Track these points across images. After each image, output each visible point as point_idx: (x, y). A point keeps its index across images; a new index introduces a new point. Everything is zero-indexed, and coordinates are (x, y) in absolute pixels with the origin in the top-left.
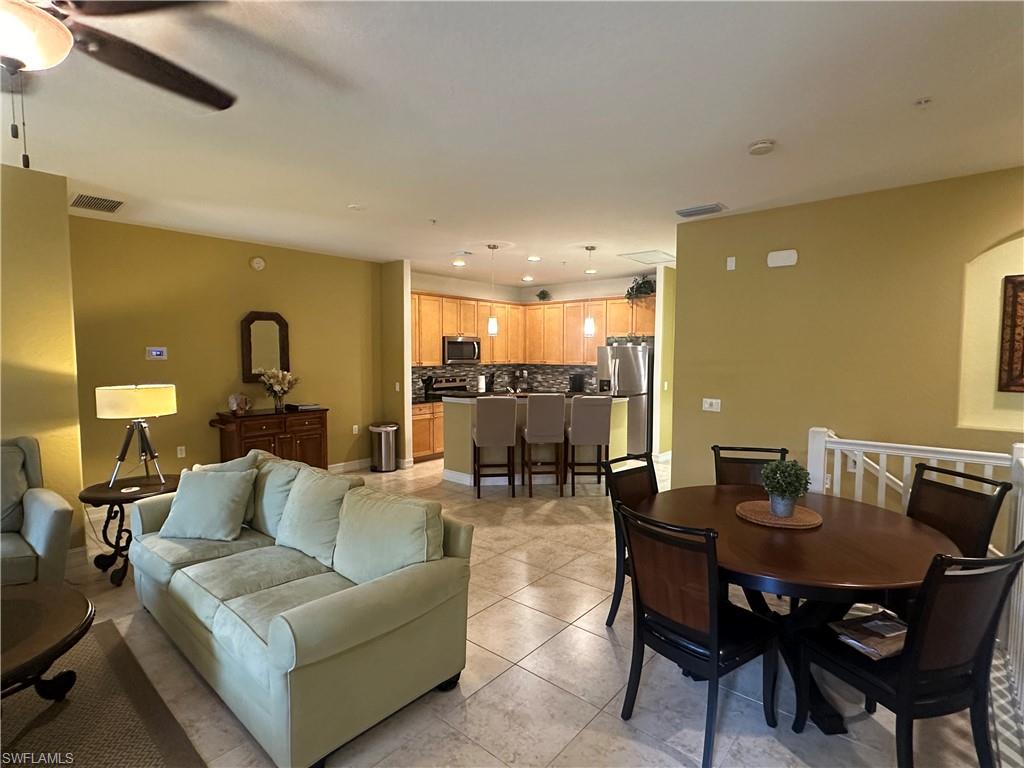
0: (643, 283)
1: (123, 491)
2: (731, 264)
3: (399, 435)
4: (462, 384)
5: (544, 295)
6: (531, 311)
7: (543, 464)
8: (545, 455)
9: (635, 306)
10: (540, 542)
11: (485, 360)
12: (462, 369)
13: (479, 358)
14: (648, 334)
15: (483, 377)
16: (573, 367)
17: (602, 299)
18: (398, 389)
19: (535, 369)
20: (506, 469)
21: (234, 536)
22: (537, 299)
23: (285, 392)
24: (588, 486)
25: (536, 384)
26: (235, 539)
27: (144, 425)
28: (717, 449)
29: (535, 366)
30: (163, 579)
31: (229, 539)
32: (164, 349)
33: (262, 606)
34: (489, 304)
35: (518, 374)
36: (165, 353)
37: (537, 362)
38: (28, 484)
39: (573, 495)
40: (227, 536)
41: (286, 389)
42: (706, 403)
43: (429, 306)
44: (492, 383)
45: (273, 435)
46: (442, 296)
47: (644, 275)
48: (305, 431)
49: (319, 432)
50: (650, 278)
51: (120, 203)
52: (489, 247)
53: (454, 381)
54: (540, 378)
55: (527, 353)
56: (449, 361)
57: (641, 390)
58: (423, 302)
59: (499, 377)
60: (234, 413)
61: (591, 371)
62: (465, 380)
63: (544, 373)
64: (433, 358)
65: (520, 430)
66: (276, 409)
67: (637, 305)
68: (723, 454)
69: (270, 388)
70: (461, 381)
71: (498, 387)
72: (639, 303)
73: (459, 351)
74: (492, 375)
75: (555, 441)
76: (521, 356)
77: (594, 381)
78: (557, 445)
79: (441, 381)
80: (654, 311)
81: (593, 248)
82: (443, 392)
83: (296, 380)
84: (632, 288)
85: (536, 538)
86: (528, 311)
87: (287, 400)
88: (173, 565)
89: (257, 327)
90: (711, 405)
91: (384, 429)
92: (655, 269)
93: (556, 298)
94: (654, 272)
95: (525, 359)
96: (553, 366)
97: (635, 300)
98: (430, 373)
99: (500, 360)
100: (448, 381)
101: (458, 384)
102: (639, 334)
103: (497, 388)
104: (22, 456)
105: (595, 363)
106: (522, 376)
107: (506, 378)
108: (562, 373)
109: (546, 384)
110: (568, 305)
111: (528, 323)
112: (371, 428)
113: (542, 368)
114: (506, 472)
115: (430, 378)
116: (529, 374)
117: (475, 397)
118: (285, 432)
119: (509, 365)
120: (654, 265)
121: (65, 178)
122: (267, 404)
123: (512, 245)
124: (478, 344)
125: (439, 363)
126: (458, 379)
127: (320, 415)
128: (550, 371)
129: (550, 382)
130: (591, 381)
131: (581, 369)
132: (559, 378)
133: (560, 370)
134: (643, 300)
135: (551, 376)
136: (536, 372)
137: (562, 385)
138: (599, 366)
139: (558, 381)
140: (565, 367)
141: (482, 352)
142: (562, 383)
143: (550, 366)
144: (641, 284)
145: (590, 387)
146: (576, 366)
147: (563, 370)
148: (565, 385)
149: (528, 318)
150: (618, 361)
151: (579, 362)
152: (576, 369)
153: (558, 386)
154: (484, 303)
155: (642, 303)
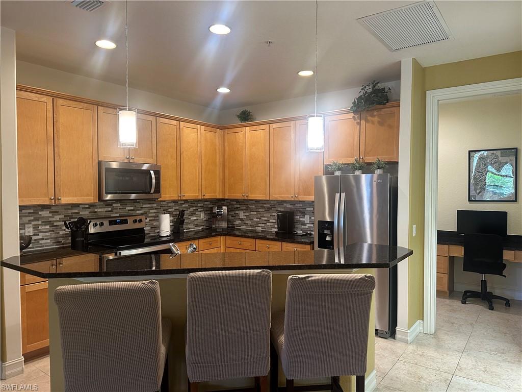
0: (374, 91)
4: (137, 226)
5: (245, 116)
6: (230, 135)
9: (363, 122)
11: (168, 194)
13: (158, 190)
15: (167, 216)
16: (281, 203)
19: (235, 205)
22: (238, 120)
25: (238, 222)
29: (237, 201)
37: (238, 196)
44: (182, 222)
47: (375, 82)
50: (381, 84)
53: (125, 222)
54: (242, 215)
55: (227, 185)
56: (109, 197)
58: (61, 109)
59: (192, 214)
61: (305, 207)
62: (142, 221)
63: (248, 209)
67: (367, 121)
70: (135, 221)
71: (191, 226)
72: (369, 118)
74: (182, 213)
76: (219, 188)
77: (306, 219)
79: (102, 224)
84: (360, 98)
86: (227, 135)
92: (400, 63)
95: (224, 192)
96: (257, 201)
97: (364, 114)
99: (190, 194)
101: (130, 225)
102: (372, 159)
105: (312, 198)
106: (220, 213)
107: (202, 215)
108: (268, 210)
109: (249, 222)
110: (275, 125)
111: (227, 149)
113: (244, 203)
116: (228, 210)
119: (206, 200)
124: (157, 173)
126: (130, 220)
128: (254, 207)
129: (254, 219)
130: (303, 219)
131: (290, 205)
132: (265, 215)
133: (265, 205)
134: (375, 113)
135: (255, 213)
136: (237, 208)
137: (268, 224)
138: (313, 202)
139: (263, 219)
140: (272, 202)
141: (162, 183)
142: (268, 221)
143: (254, 202)
144: (371, 93)
145: (303, 226)
146: (285, 202)
147: (269, 206)
148: (272, 224)
149: (226, 144)
150: (343, 195)
151: (288, 196)
152: (285, 205)
153: (263, 225)
154: (167, 121)
155: (373, 116)
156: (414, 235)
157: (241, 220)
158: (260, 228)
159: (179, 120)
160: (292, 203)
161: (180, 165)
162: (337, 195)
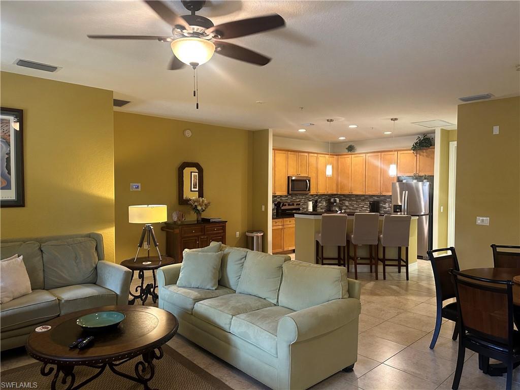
0: (424, 139)
1: (143, 263)
2: (496, 130)
3: (264, 238)
4: (297, 207)
5: (351, 149)
6: (341, 159)
7: (361, 259)
8: (362, 253)
9: (418, 155)
10: (372, 304)
11: (313, 192)
12: (298, 197)
13: (309, 190)
14: (428, 174)
15: (311, 202)
16: (371, 196)
17: (395, 151)
18: (263, 209)
19: (344, 197)
20: (337, 261)
21: (216, 287)
22: (347, 151)
23: (203, 211)
24: (392, 274)
25: (344, 208)
26: (216, 289)
27: (152, 227)
28: (494, 247)
29: (344, 195)
30: (189, 307)
31: (214, 289)
32: (139, 185)
33: (259, 317)
34: (316, 155)
35: (332, 200)
36: (140, 187)
37: (346, 192)
38: (98, 258)
39: (385, 278)
40: (212, 287)
41: (204, 209)
42: (479, 220)
43: (281, 157)
44: (316, 206)
45: (198, 236)
46: (288, 151)
47: (425, 134)
48: (214, 234)
49: (222, 234)
50: (429, 136)
51: (127, 102)
52: (328, 120)
53: (293, 205)
54: (347, 203)
55: (339, 187)
56: (291, 192)
57: (421, 211)
58: (277, 155)
59: (320, 202)
60: (175, 222)
61: (385, 199)
62: (299, 204)
63: (350, 200)
64: (282, 191)
65: (348, 236)
66: (198, 221)
67: (420, 155)
68: (498, 250)
69: (195, 208)
70: (297, 205)
72: (422, 153)
73: (298, 186)
74: (316, 201)
75: (370, 244)
76: (335, 188)
77: (387, 205)
78: (371, 246)
79: (286, 205)
80: (433, 158)
81: (396, 119)
82: (294, 211)
83: (209, 203)
84: (416, 143)
85: (370, 302)
86: (340, 159)
87: (205, 215)
88: (194, 299)
89: (187, 171)
90: (483, 221)
91: (256, 234)
92: (435, 130)
93: (359, 150)
94: (433, 132)
95: (337, 191)
96: (357, 196)
97: (418, 151)
98: (279, 200)
99: (321, 191)
100: (289, 205)
101: (295, 207)
102: (422, 174)
103: (319, 210)
104: (96, 242)
105: (390, 194)
106: (335, 201)
107: (324, 203)
108: (363, 200)
109: (351, 208)
110: (369, 155)
111: (340, 166)
112: (247, 233)
113: (349, 197)
114: (337, 263)
115: (279, 203)
116: (340, 201)
117: (321, 215)
118: (204, 235)
119: (327, 195)
120: (433, 128)
121: (113, 91)
122: (192, 217)
123: (343, 119)
124: (309, 181)
125: (285, 193)
126: (295, 204)
127: (222, 225)
128: (355, 198)
130: (385, 206)
132: (361, 203)
133: (362, 198)
134: (424, 151)
135: (355, 202)
136: (344, 199)
138: (391, 196)
139: (360, 205)
141: (311, 186)
143: (355, 196)
144: (422, 140)
145: (384, 209)
146: (374, 196)
147: (364, 198)
149: (339, 163)
150: (407, 192)
151: (377, 193)
154: (313, 155)
155: (424, 153)
156: (442, 211)
157: (347, 206)
159: (317, 154)
160: (378, 196)
161: (317, 177)
162: (404, 192)
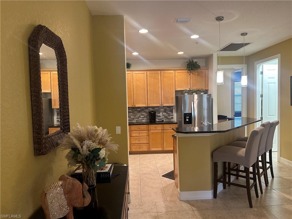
5: (128, 66)
9: (191, 74)
67: (193, 74)
97: (191, 71)
108: (139, 112)
128: (131, 111)
129: (131, 117)
130: (159, 115)
131: (152, 108)
132: (138, 114)
133: (138, 110)
135: (132, 114)
137: (139, 118)
139: (137, 116)
140: (142, 108)
142: (140, 117)
143: (131, 108)
145: (159, 118)
146: (149, 107)
147: (140, 110)
148: (142, 118)
152: (149, 109)
153: (137, 119)
155: (195, 72)
158: (135, 121)
